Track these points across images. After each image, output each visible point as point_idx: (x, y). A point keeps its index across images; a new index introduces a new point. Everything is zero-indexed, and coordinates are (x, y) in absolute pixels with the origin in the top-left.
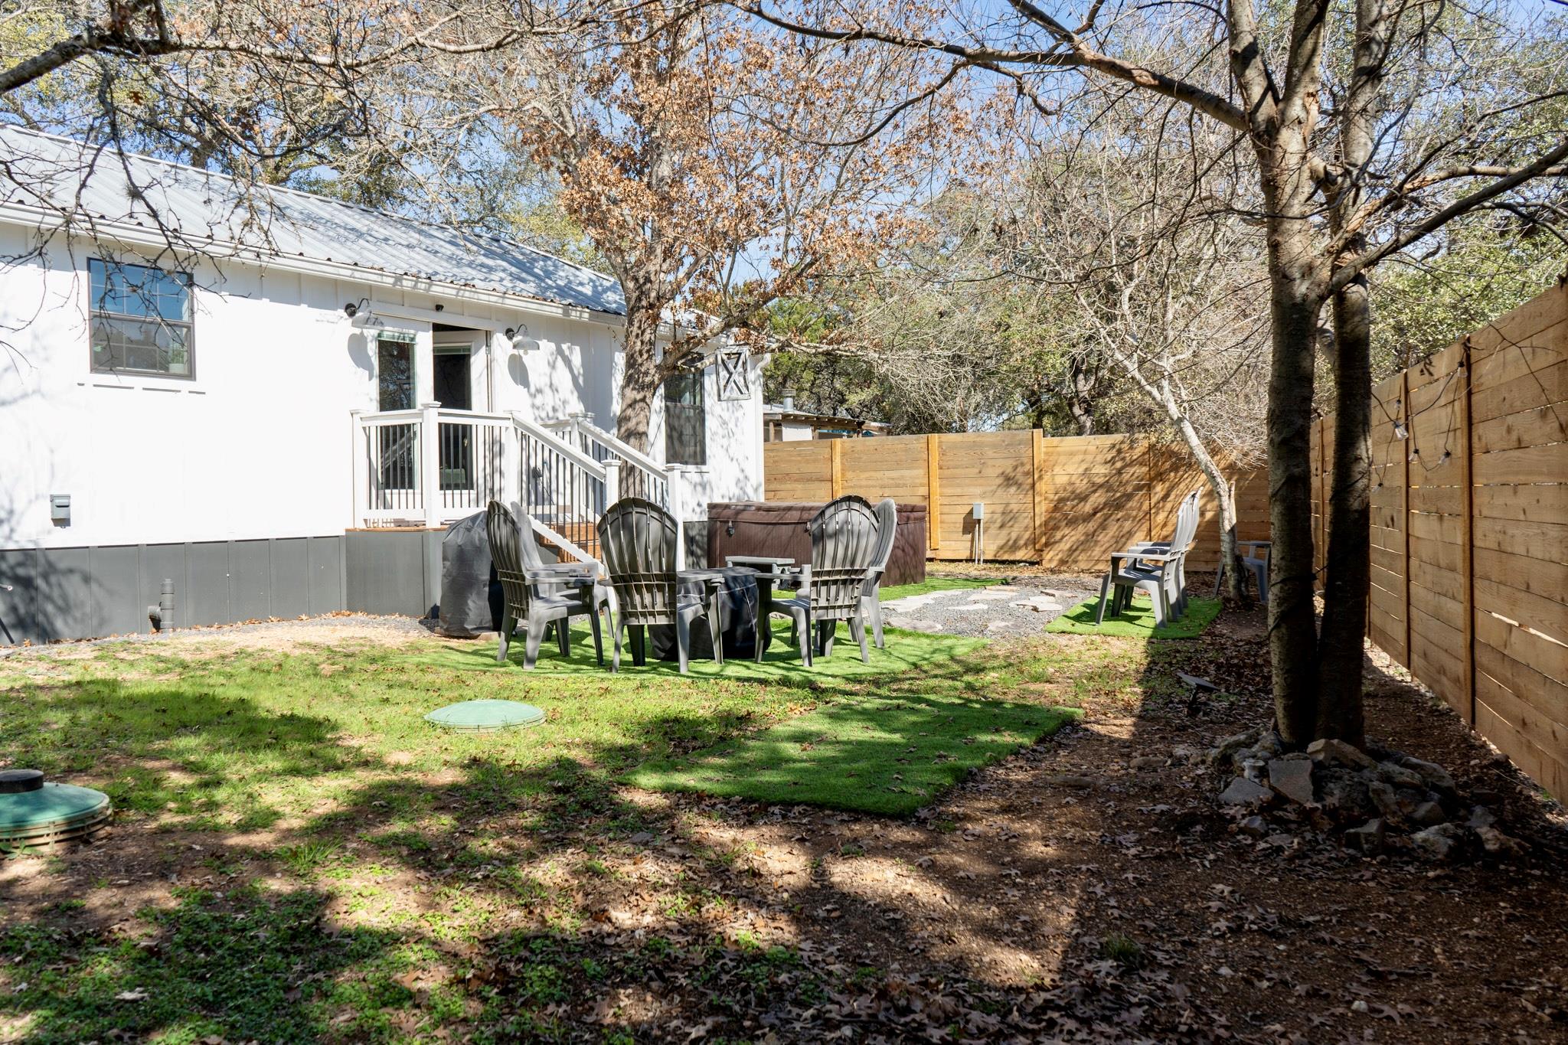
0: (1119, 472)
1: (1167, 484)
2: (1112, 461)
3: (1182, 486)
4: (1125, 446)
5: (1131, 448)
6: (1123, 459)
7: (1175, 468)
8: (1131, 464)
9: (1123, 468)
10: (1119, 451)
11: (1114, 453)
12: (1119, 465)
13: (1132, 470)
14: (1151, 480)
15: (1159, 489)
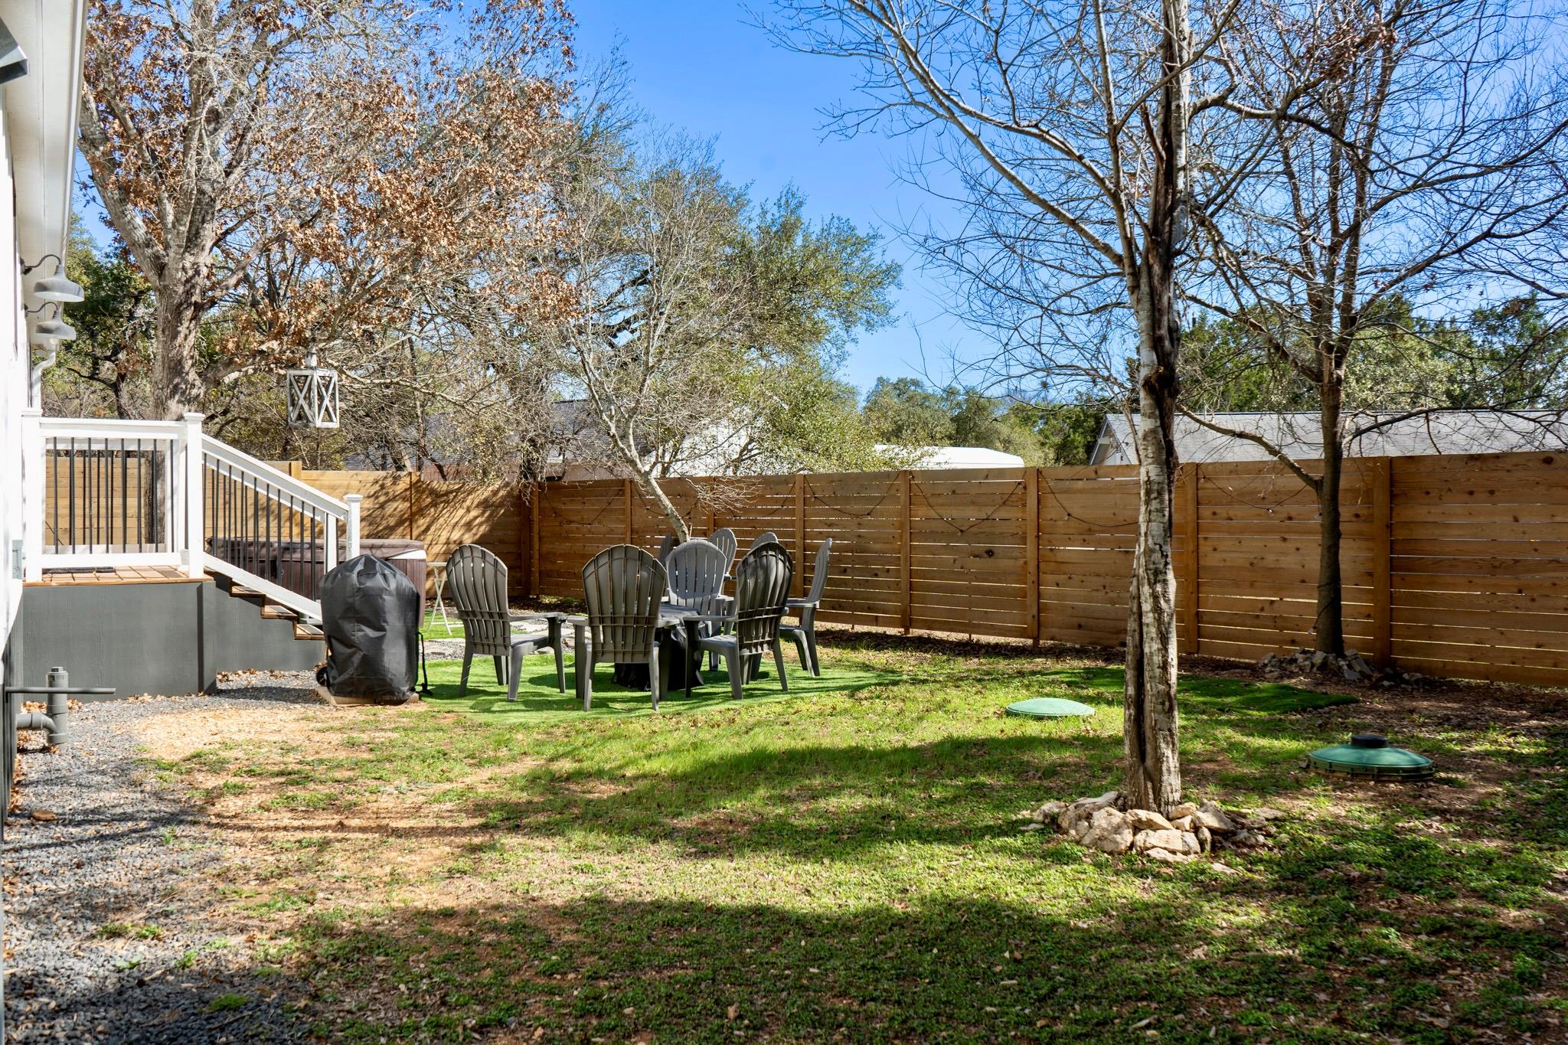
0: (382, 506)
1: (428, 519)
2: (375, 496)
3: (441, 520)
4: (389, 482)
5: (394, 483)
6: (387, 494)
7: (434, 504)
8: (394, 499)
9: (386, 502)
10: (382, 487)
11: (377, 487)
12: (382, 499)
13: (395, 505)
14: (412, 515)
15: (423, 522)
